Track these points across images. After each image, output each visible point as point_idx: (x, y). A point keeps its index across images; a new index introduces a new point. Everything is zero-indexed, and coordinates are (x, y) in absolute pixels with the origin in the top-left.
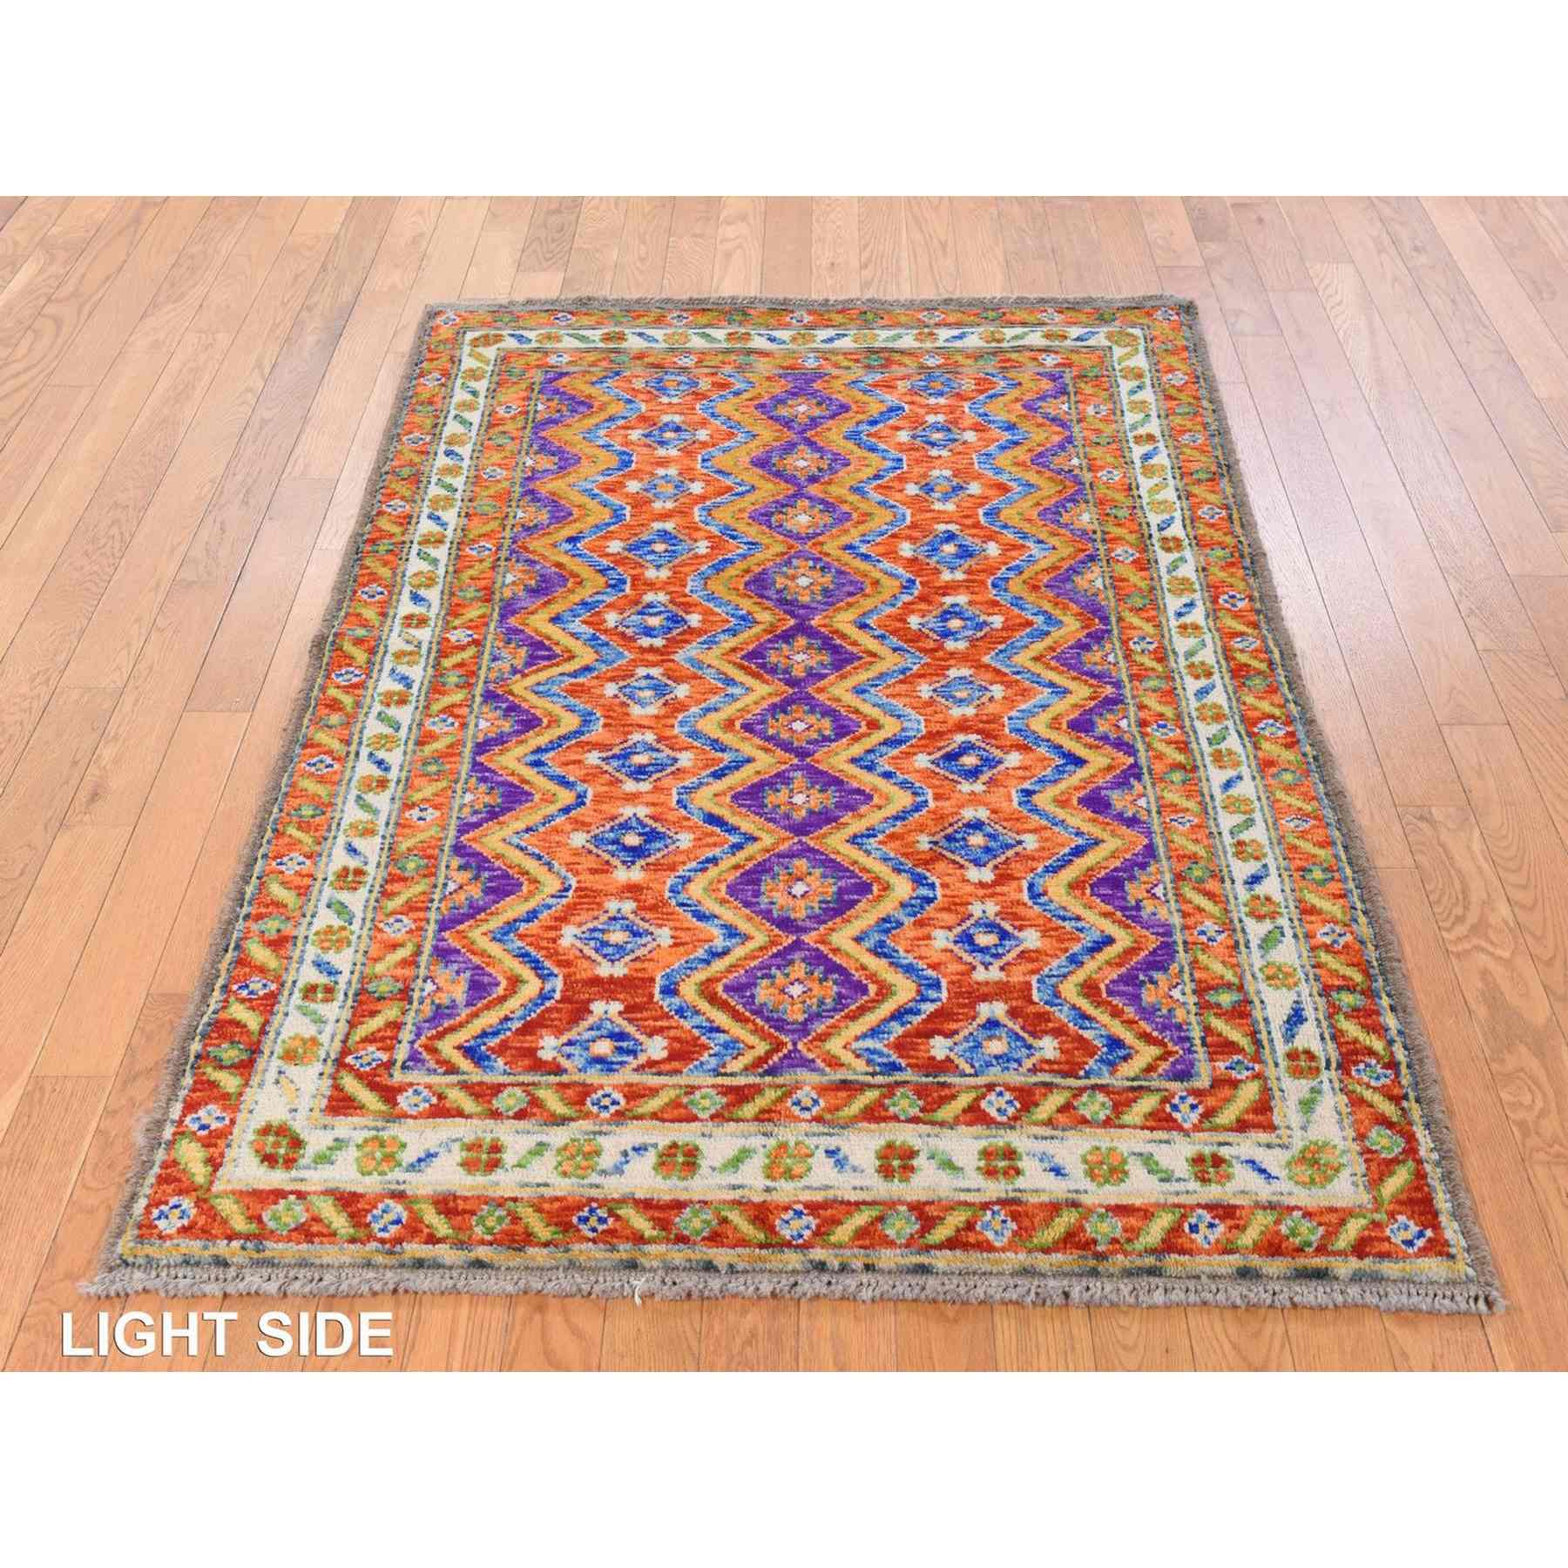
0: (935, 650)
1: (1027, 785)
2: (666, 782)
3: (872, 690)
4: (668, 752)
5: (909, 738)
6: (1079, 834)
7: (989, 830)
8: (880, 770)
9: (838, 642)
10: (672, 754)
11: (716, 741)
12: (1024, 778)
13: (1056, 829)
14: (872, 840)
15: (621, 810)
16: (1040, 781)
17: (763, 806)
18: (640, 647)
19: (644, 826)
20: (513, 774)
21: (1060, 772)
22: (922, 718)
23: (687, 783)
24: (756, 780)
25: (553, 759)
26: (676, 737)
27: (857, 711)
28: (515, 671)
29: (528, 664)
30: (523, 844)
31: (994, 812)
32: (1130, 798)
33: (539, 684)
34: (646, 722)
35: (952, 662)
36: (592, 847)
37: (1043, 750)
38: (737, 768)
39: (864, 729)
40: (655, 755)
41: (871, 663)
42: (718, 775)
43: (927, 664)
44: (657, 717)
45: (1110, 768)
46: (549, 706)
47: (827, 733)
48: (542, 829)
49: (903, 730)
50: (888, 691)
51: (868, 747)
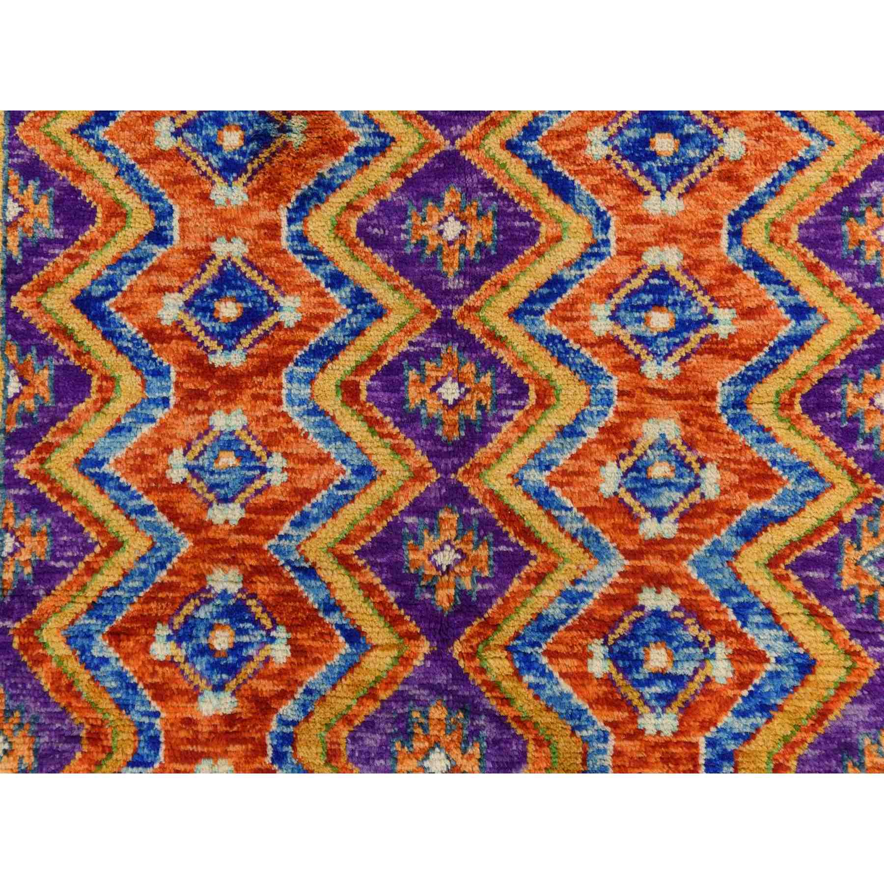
0: (257, 571)
1: (159, 251)
2: (623, 269)
3: (348, 476)
4: (624, 335)
5: (305, 361)
6: (101, 148)
7: (214, 159)
8: (346, 292)
9: (391, 596)
10: (619, 331)
11: (561, 361)
12: (160, 268)
13: (128, 159)
14: (362, 141)
15: (681, 205)
16: (139, 260)
17: (499, 215)
18: (674, 587)
19: (649, 174)
20: (832, 286)
21: (111, 281)
22: (285, 407)
23: (598, 265)
24: (509, 270)
25: (780, 322)
26: (616, 368)
27: (372, 423)
28: (852, 529)
29: (834, 547)
30: (804, 136)
31: (205, 197)
32: (29, 221)
33: (815, 496)
34: (659, 403)
35: (235, 540)
36: (716, 130)
37: (130, 327)
38: (531, 299)
39: (364, 382)
40: (640, 329)
41: (346, 541)
42: (556, 284)
43: (270, 535)
44: (642, 415)
45: (44, 287)
46: (794, 440)
47: (412, 374)
48: (782, 166)
49: (310, 380)
50: (326, 471)
51: (360, 342)
